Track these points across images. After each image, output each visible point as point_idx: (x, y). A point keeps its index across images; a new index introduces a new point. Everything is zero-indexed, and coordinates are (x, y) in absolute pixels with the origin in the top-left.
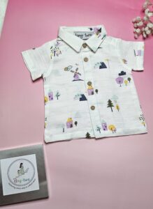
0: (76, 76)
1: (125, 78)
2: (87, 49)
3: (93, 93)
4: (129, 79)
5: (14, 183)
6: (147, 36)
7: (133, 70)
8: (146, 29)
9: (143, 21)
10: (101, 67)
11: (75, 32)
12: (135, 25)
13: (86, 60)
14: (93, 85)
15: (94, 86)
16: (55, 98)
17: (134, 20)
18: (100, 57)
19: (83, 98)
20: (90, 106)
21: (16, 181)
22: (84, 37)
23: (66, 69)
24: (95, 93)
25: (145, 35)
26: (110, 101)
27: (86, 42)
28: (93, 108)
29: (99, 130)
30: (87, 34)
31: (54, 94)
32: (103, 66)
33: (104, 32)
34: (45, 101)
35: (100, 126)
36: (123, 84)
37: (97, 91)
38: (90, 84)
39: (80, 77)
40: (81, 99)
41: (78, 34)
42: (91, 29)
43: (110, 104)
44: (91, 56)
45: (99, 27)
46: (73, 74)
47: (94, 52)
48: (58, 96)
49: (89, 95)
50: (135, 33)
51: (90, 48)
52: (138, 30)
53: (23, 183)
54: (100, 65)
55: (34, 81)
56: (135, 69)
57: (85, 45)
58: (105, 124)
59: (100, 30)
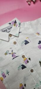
0: (14, 56)
2: (12, 37)
3: (28, 62)
10: (26, 44)
11: (1, 30)
13: (15, 43)
16: (7, 75)
18: (22, 38)
19: (24, 67)
20: (30, 71)
22: (8, 31)
23: (6, 54)
24: (29, 60)
26: (40, 62)
27: (10, 33)
28: (32, 71)
30: (9, 28)
31: (5, 73)
32: (27, 42)
33: (18, 22)
34: (2, 80)
37: (30, 59)
39: (16, 55)
42: (10, 24)
44: (17, 40)
45: (14, 20)
46: (11, 55)
47: (18, 37)
48: (8, 73)
49: (26, 64)
51: (14, 36)
54: (25, 42)
57: (10, 35)
59: (15, 22)
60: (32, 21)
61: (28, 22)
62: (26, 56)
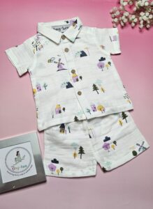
0: (60, 67)
1: (105, 62)
2: (66, 40)
3: (77, 80)
4: (109, 63)
5: (12, 170)
6: (125, 24)
7: (111, 55)
8: (123, 18)
9: (120, 11)
10: (81, 56)
11: (53, 27)
12: (113, 15)
13: (67, 50)
14: (76, 72)
15: (78, 74)
16: (43, 89)
17: (111, 11)
18: (78, 46)
19: (69, 86)
20: (77, 92)
21: (13, 168)
22: (62, 30)
23: (50, 61)
24: (79, 79)
25: (122, 24)
26: (94, 86)
27: (65, 34)
28: (79, 93)
30: (64, 27)
31: (42, 85)
32: (83, 54)
33: (79, 23)
34: (34, 93)
36: (105, 68)
37: (81, 78)
38: (73, 72)
39: (64, 67)
40: (68, 87)
41: (56, 28)
42: (67, 22)
43: (95, 88)
44: (71, 46)
45: (74, 19)
46: (57, 65)
47: (73, 43)
48: (45, 86)
49: (74, 82)
50: (113, 22)
51: (68, 39)
52: (116, 20)
53: (21, 169)
54: (81, 53)
55: (21, 77)
56: (113, 53)
57: (64, 37)
59: (76, 22)
61: (92, 28)
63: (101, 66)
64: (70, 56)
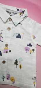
1: (31, 48)
2: (11, 22)
3: (7, 52)
4: (33, 50)
7: (37, 45)
10: (17, 37)
11: (6, 9)
13: (9, 29)
14: (8, 47)
18: (18, 30)
22: (12, 14)
26: (16, 61)
28: (4, 62)
29: (3, 78)
30: (14, 13)
32: (19, 36)
35: (5, 76)
36: (29, 52)
37: (10, 51)
38: (7, 45)
41: (8, 11)
42: (18, 10)
43: (16, 63)
44: (13, 27)
47: (16, 26)
49: (4, 53)
51: (13, 22)
54: (18, 35)
56: (39, 44)
57: (10, 19)
58: (9, 75)
59: (23, 12)
60: (37, 23)
61: (33, 21)
62: (10, 47)
63: (27, 50)
64: (9, 34)
